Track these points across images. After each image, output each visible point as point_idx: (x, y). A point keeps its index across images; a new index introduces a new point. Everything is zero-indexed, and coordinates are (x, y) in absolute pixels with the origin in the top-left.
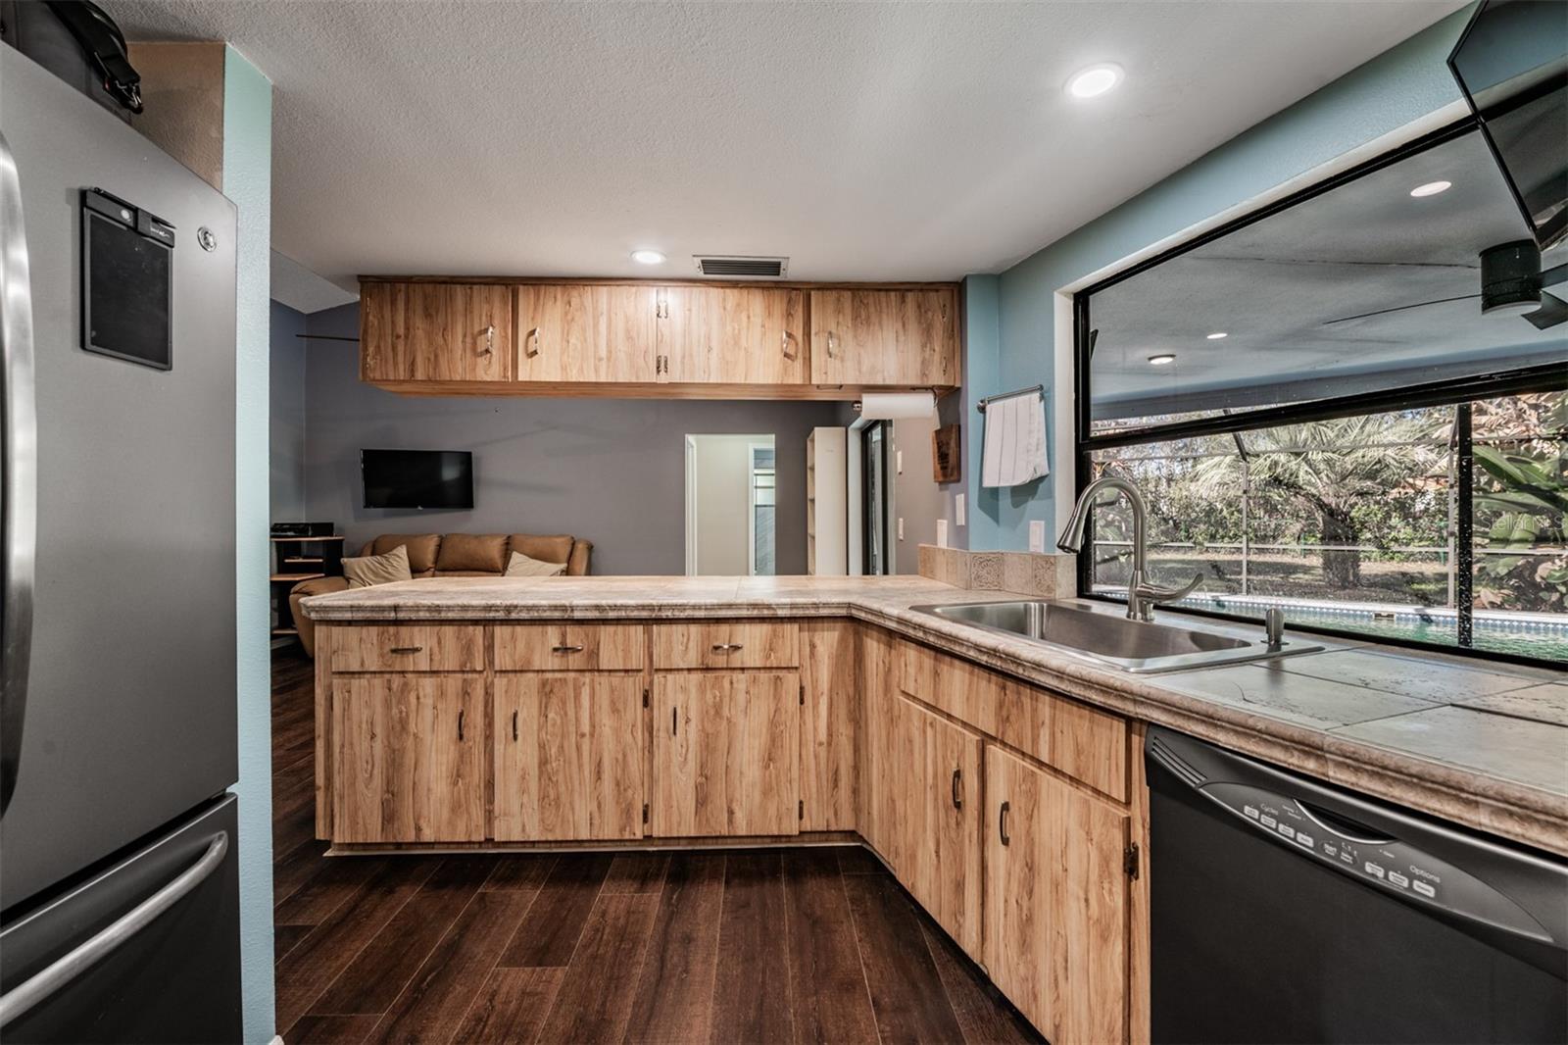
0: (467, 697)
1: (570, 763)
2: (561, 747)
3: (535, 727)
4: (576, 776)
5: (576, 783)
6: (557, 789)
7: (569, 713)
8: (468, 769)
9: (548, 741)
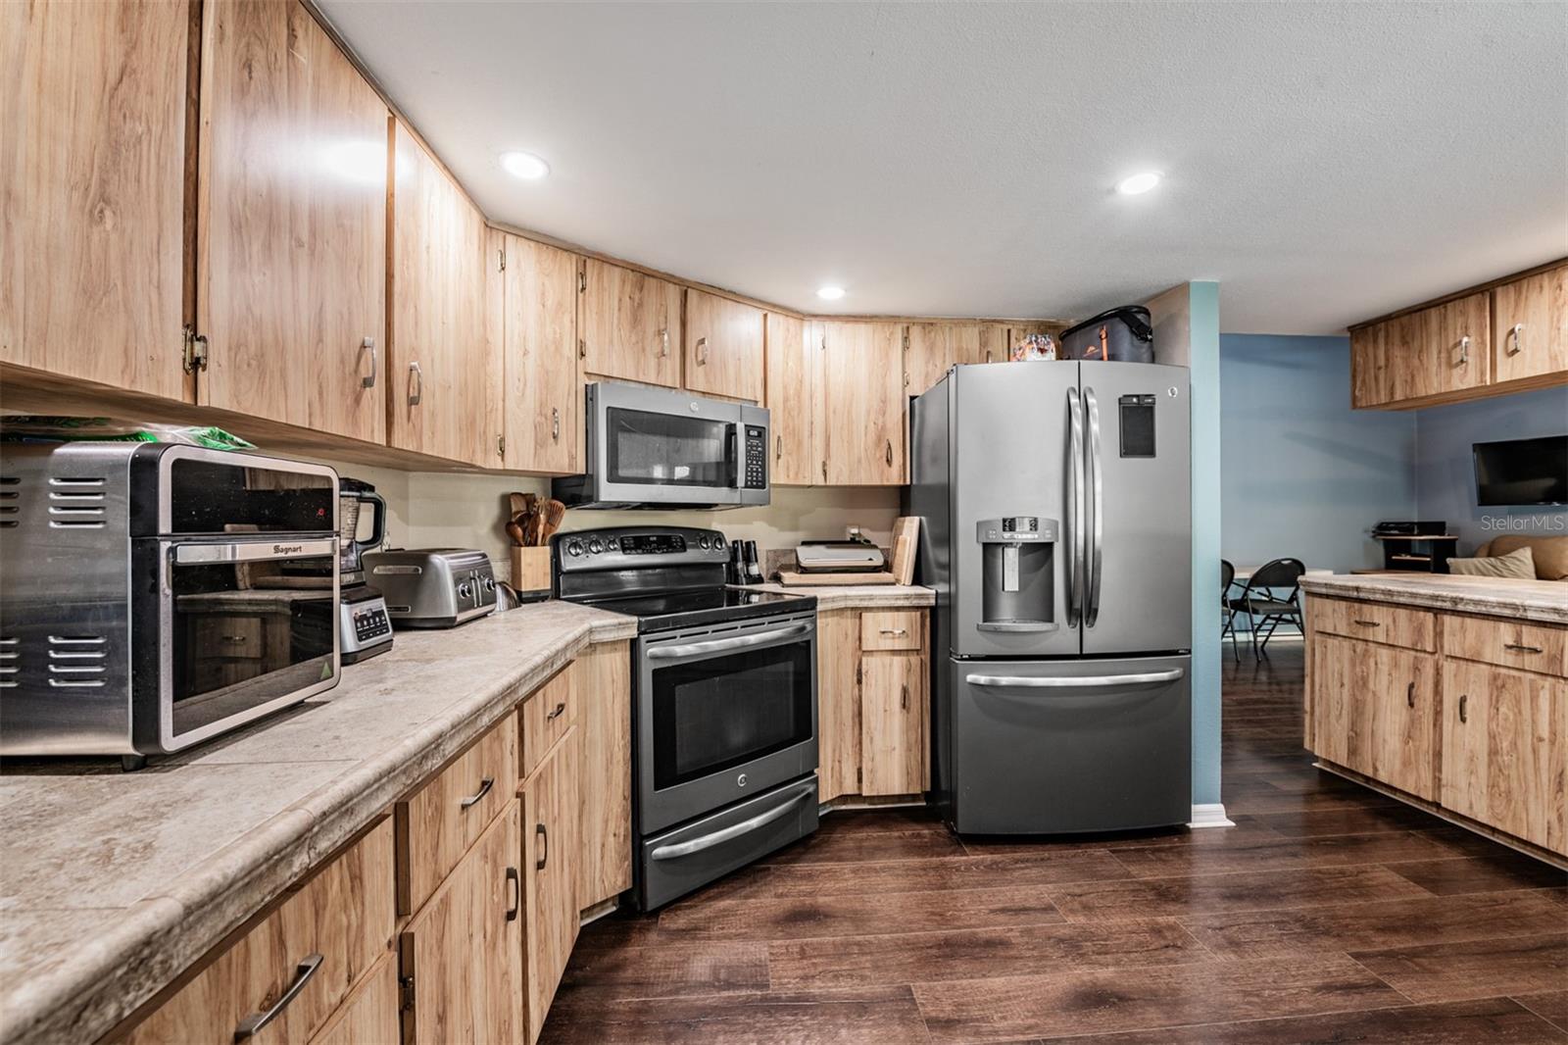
0: (1417, 672)
1: (1524, 763)
2: (1514, 745)
3: (1485, 716)
4: (1531, 777)
5: (1532, 785)
6: (1509, 782)
7: (1524, 712)
8: (1418, 733)
9: (1499, 733)
